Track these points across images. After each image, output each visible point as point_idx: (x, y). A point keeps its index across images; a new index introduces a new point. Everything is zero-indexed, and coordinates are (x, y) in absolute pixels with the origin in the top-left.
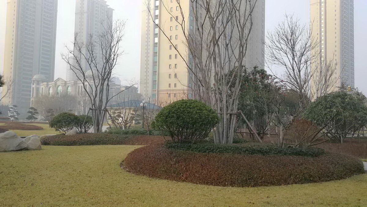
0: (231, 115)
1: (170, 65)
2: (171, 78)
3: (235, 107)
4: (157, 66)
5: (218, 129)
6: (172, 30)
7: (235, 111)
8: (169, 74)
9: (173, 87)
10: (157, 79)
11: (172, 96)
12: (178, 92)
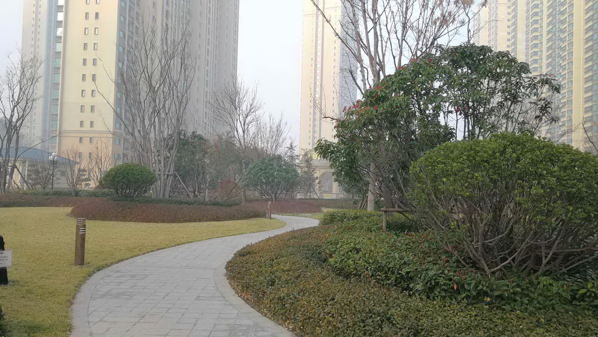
0: (168, 176)
1: (83, 91)
2: (84, 112)
3: (172, 170)
4: (60, 90)
5: (156, 187)
6: (87, 35)
7: (171, 173)
8: (82, 106)
9: (87, 126)
10: (59, 113)
11: (86, 141)
12: (97, 135)
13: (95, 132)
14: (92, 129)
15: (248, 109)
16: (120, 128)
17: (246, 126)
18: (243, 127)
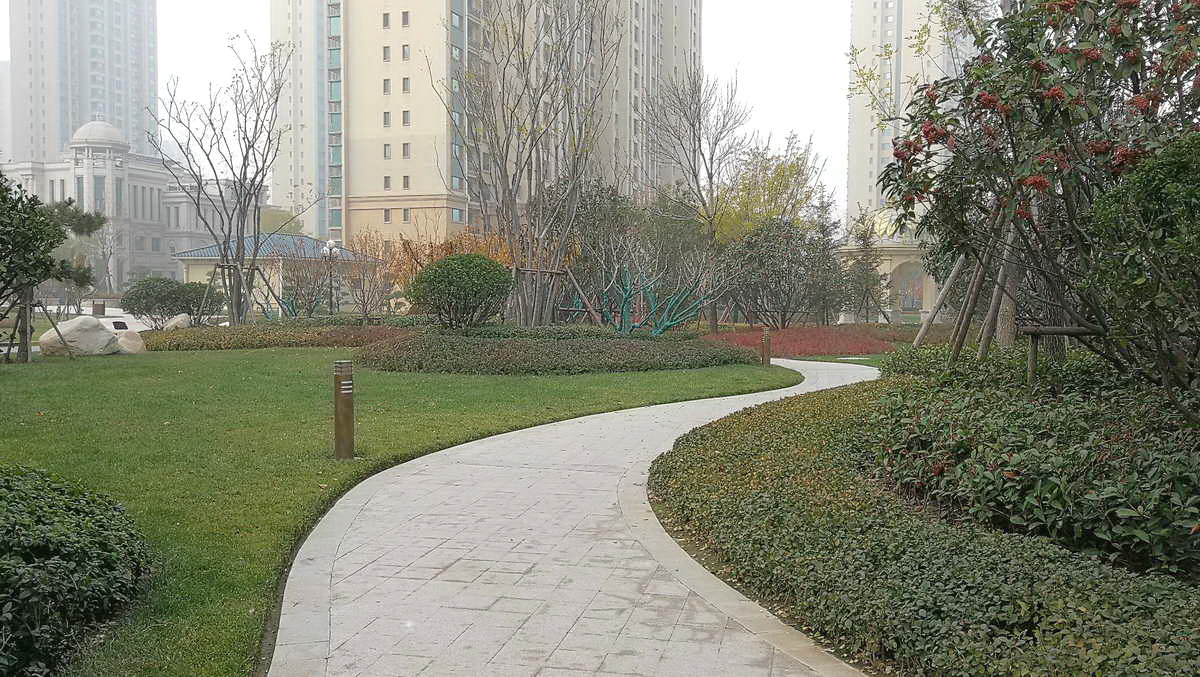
1: (386, 114)
2: (390, 157)
4: (342, 115)
8: (385, 146)
9: (397, 187)
10: (343, 162)
11: (397, 217)
12: (417, 204)
13: (413, 198)
14: (406, 192)
15: (720, 125)
16: (461, 188)
17: (715, 165)
18: (709, 166)
